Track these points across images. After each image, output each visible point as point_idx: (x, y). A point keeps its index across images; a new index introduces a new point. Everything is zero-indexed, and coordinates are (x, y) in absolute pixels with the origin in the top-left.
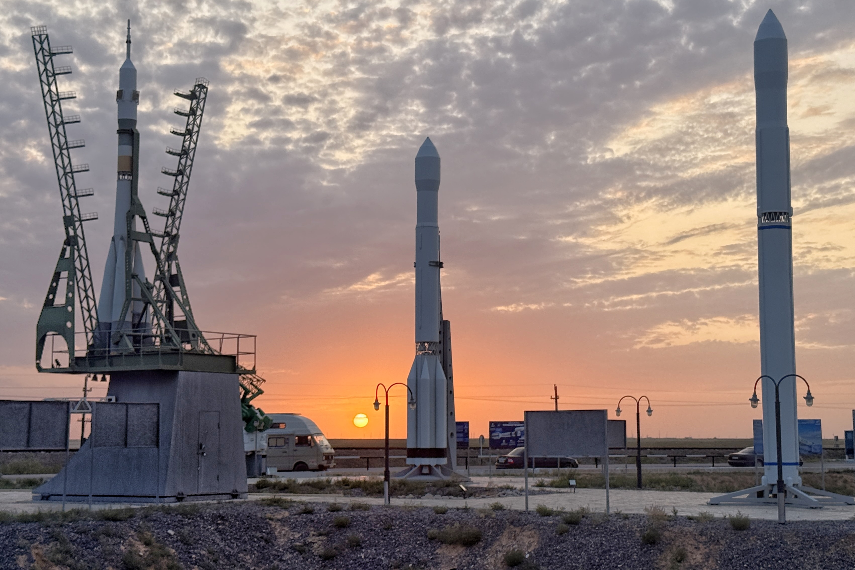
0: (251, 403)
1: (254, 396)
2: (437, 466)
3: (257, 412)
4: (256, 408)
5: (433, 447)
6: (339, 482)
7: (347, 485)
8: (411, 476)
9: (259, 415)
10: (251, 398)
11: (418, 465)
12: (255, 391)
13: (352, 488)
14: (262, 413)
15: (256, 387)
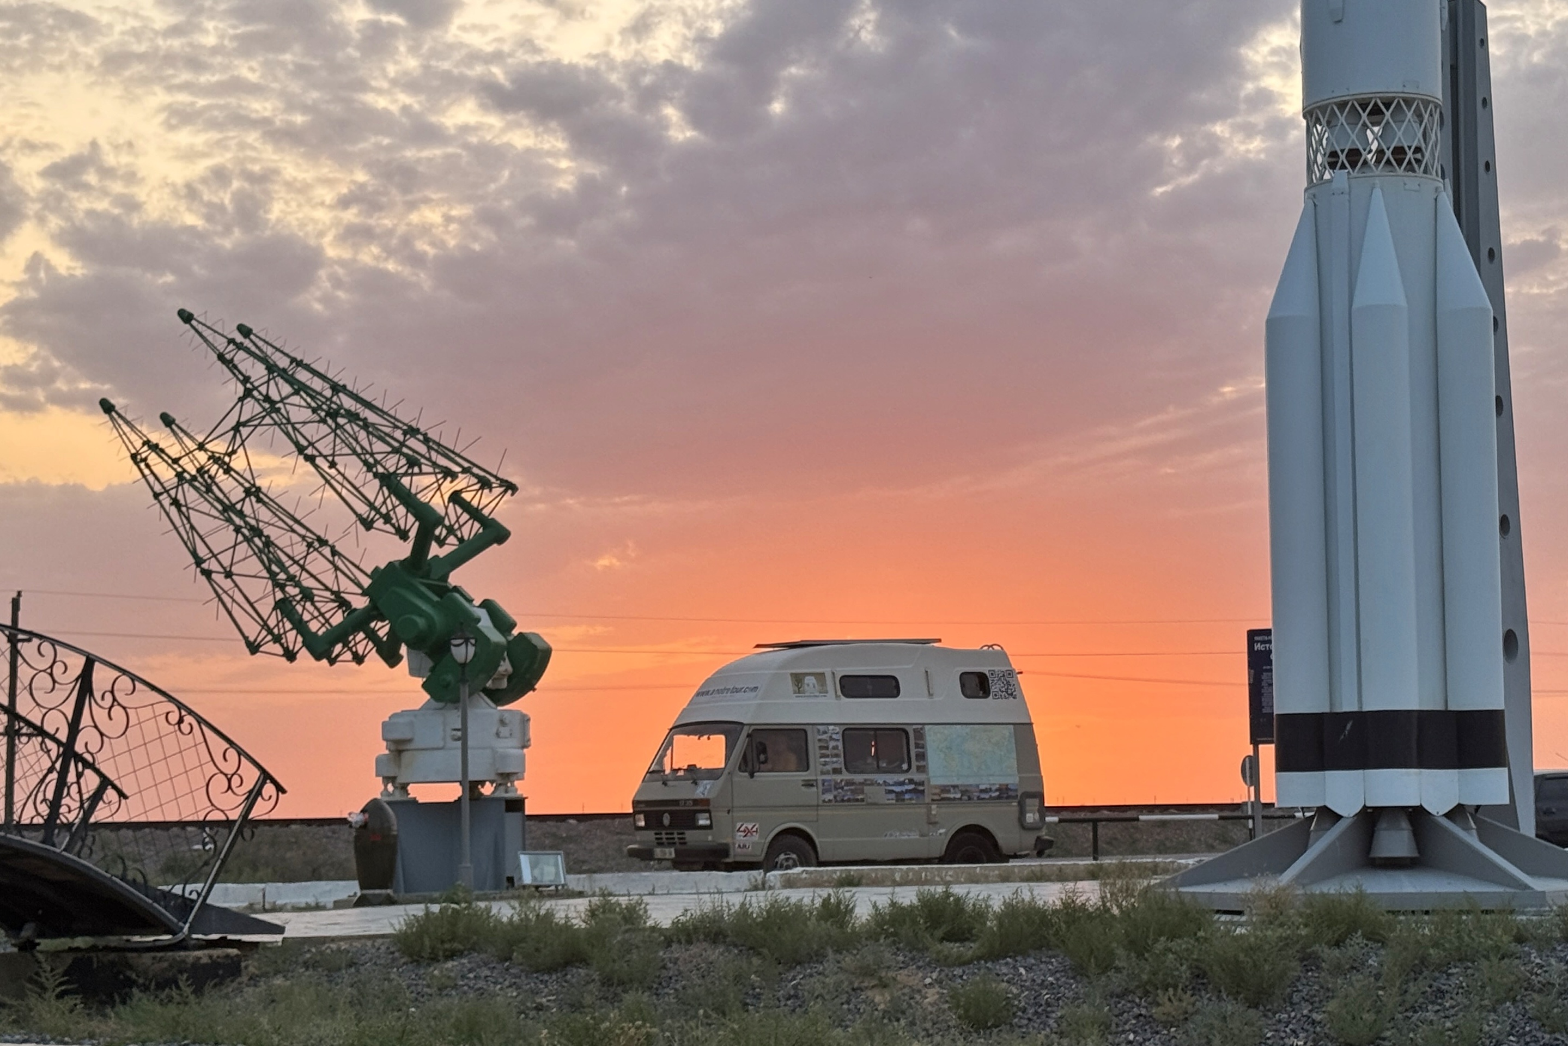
0: (455, 578)
1: (468, 550)
2: (1458, 813)
3: (483, 614)
4: (477, 602)
5: (1433, 704)
6: (898, 915)
7: (959, 935)
8: (1322, 870)
9: (485, 624)
10: (457, 560)
11: (1348, 808)
12: (470, 529)
13: (994, 955)
14: (502, 622)
15: (475, 514)
